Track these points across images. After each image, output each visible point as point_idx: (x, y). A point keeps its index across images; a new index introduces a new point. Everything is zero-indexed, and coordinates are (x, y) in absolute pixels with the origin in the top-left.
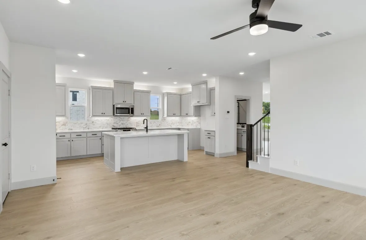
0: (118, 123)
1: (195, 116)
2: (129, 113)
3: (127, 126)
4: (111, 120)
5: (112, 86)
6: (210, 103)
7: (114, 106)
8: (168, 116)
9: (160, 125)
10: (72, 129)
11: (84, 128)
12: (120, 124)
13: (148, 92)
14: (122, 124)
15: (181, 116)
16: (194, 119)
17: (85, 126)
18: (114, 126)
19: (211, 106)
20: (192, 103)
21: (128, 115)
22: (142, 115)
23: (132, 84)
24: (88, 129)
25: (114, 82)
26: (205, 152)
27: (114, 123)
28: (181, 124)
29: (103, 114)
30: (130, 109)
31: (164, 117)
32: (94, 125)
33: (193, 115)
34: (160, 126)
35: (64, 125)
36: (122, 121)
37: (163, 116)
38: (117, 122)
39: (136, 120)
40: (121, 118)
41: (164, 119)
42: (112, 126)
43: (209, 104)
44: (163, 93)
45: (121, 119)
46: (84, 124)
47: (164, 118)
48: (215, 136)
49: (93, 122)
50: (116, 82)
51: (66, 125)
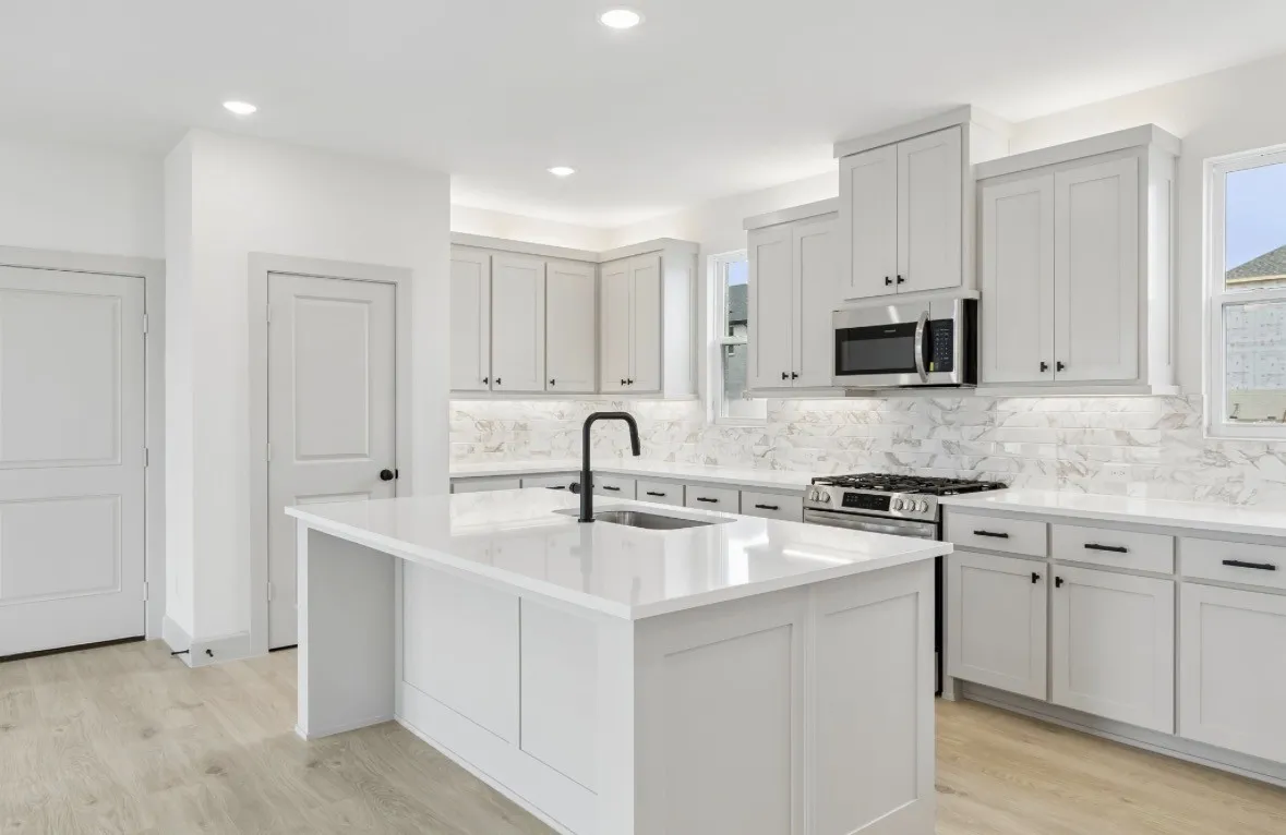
0: (920, 442)
3: (980, 467)
4: (881, 420)
5: (827, 189)
10: (715, 462)
11: (758, 462)
12: (929, 447)
14: (947, 445)
17: (760, 450)
18: (897, 462)
24: (775, 466)
25: (837, 155)
27: (897, 440)
29: (791, 381)
32: (796, 445)
35: (692, 436)
36: (949, 424)
38: (915, 436)
39: (1051, 421)
40: (938, 400)
45: (937, 414)
46: (757, 438)
49: (791, 428)
50: (850, 152)
51: (700, 436)
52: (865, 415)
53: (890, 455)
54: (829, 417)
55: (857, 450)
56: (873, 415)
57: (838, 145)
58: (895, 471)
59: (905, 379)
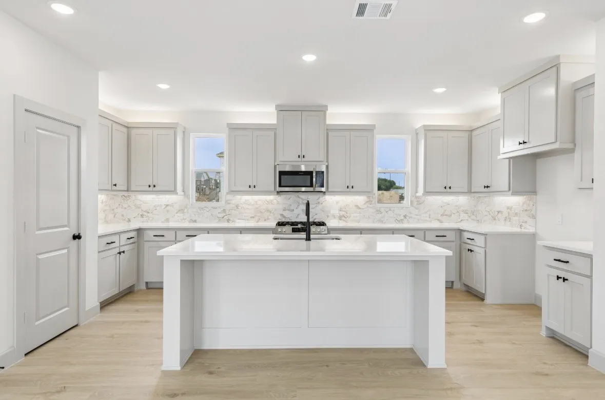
0: (293, 210)
1: (516, 193)
2: (311, 186)
4: (278, 203)
5: (272, 120)
6: (574, 142)
7: (275, 167)
8: (427, 193)
9: (405, 217)
10: (195, 221)
11: (220, 220)
12: (296, 212)
13: (368, 130)
15: (470, 192)
16: (515, 201)
17: (221, 215)
19: (577, 155)
20: (502, 150)
21: (311, 189)
22: (350, 189)
23: (322, 110)
24: (228, 221)
25: (276, 109)
26: (544, 329)
27: (284, 210)
28: (473, 217)
29: (252, 189)
30: (314, 174)
31: (418, 195)
32: (239, 212)
33: (507, 190)
34: (405, 220)
35: (181, 211)
37: (417, 192)
38: (292, 208)
41: (418, 202)
42: (280, 217)
43: (570, 146)
44: (416, 130)
45: (300, 201)
46: (220, 210)
47: (417, 197)
48: (590, 277)
49: (237, 206)
50: (281, 109)
51: (186, 210)
52: (272, 201)
53: (282, 215)
54: (256, 202)
55: (268, 214)
56: (275, 201)
57: (277, 106)
58: (284, 220)
59: (303, 189)
